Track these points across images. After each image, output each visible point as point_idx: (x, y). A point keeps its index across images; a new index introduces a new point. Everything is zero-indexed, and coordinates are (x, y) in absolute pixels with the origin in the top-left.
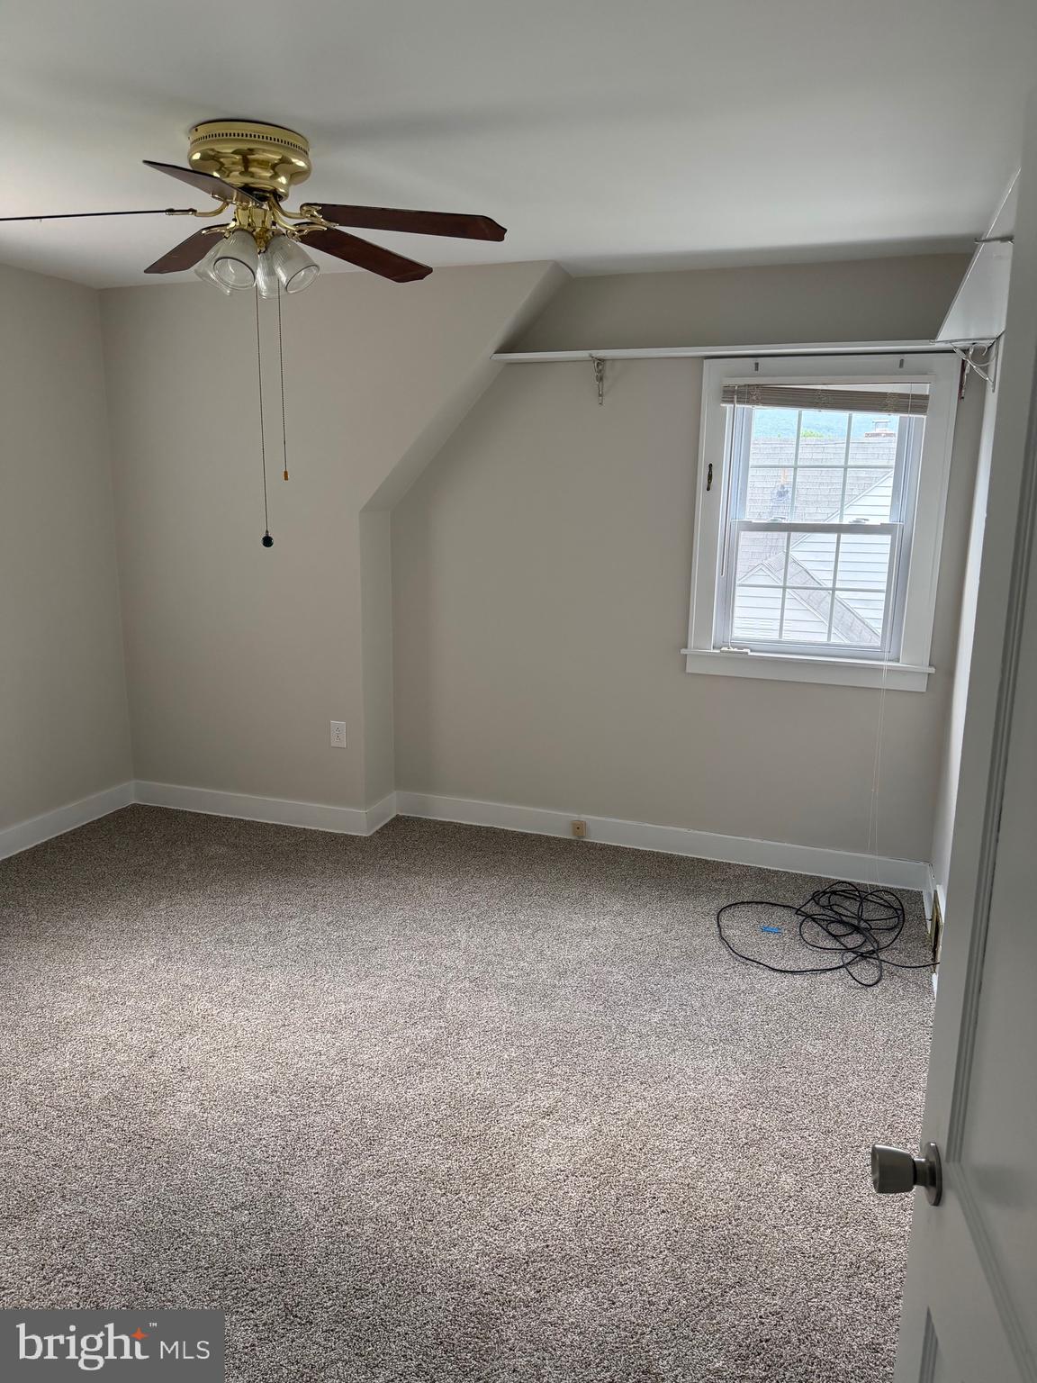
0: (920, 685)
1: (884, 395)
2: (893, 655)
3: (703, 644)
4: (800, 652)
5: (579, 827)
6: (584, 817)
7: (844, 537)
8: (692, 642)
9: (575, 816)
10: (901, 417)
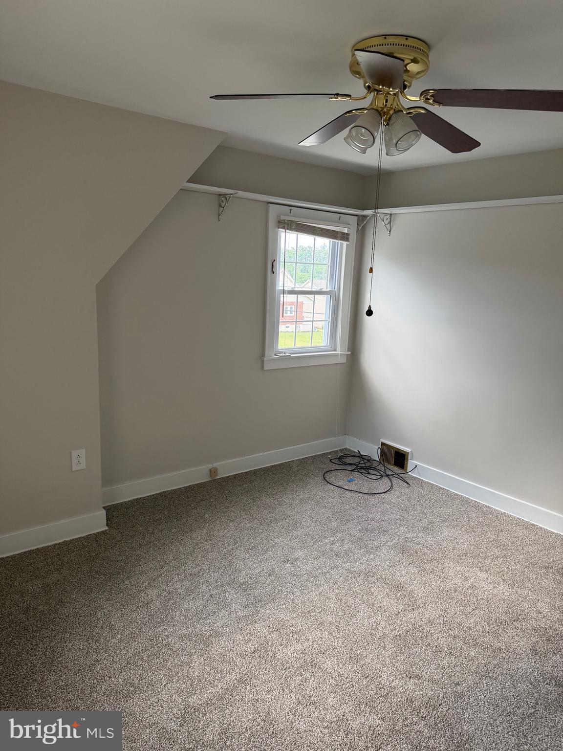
0: (344, 360)
1: (337, 232)
2: (333, 348)
3: (269, 354)
4: (296, 352)
5: (213, 472)
6: (215, 465)
7: (317, 296)
8: (266, 355)
9: (210, 466)
10: (347, 244)
